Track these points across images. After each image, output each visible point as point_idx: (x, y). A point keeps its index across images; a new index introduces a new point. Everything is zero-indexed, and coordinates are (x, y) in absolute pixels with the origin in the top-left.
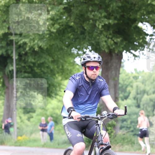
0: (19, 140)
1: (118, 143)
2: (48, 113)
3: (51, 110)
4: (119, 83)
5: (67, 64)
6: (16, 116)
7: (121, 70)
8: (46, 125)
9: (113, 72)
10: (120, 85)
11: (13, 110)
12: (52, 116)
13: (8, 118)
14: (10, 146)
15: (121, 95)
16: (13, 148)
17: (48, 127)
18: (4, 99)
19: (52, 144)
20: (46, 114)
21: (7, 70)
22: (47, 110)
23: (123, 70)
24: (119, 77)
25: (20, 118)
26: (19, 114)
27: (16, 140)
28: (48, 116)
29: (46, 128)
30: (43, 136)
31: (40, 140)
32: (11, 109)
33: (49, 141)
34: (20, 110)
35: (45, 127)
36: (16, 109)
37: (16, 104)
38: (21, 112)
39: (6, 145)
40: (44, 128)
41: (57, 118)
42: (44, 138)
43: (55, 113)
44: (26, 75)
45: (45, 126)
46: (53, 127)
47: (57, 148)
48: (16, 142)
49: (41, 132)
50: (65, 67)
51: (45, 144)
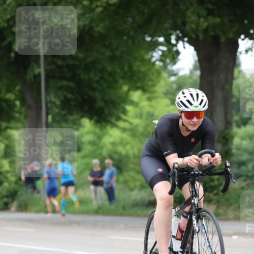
1: (231, 205)
2: (105, 153)
3: (109, 147)
4: (232, 96)
5: (138, 63)
7: (236, 71)
8: (101, 173)
9: (222, 76)
10: (234, 100)
12: (111, 158)
14: (37, 212)
15: (236, 118)
16: (42, 216)
17: (105, 178)
19: (112, 207)
20: (101, 154)
21: (30, 75)
22: (102, 148)
23: (240, 72)
24: (231, 84)
28: (104, 158)
29: (101, 179)
30: (96, 192)
31: (91, 201)
33: (107, 203)
35: (99, 177)
39: (30, 211)
40: (97, 179)
41: (120, 161)
42: (99, 197)
43: (116, 153)
44: (65, 83)
45: (99, 175)
46: (115, 178)
47: (121, 215)
49: (92, 187)
50: (135, 68)
51: (100, 208)
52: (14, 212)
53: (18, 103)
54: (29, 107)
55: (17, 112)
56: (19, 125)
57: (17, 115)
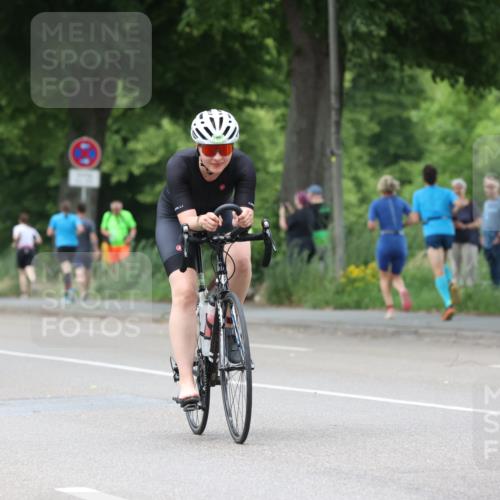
0: (352, 281)
6: (341, 176)
11: (328, 151)
13: (305, 185)
14: (315, 307)
16: (329, 315)
18: (285, 104)
25: (359, 183)
26: (351, 167)
27: (343, 280)
32: (317, 145)
34: (356, 151)
35: (466, 222)
36: (340, 143)
37: (338, 124)
38: (360, 158)
48: (340, 291)
51: (469, 297)
52: (260, 306)
53: (270, 42)
54: (298, 52)
55: (269, 65)
56: (275, 95)
57: (268, 72)
